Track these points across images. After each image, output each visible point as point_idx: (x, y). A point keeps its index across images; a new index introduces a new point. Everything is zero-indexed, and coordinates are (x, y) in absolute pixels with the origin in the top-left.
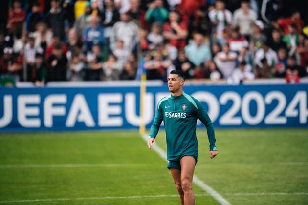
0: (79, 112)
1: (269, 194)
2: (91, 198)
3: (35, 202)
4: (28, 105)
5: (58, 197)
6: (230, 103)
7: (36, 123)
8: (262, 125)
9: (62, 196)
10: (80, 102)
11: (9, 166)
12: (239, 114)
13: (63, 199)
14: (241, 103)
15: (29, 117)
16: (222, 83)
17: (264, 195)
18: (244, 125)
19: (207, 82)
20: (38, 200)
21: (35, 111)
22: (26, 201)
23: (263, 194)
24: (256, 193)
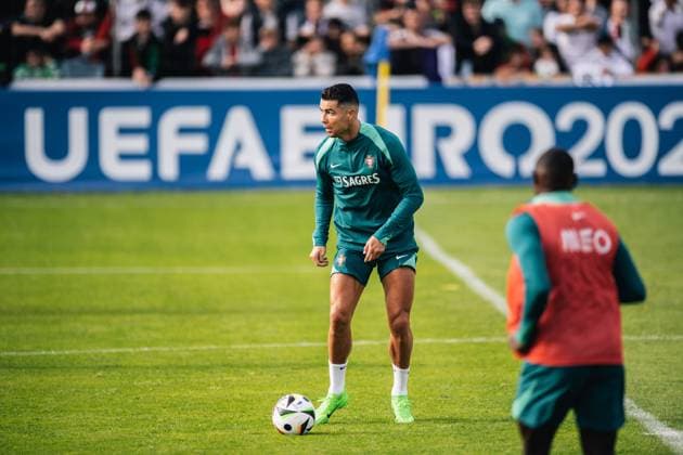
0: (238, 147)
1: (668, 338)
2: (266, 346)
3: (141, 353)
4: (124, 131)
5: (192, 342)
6: (581, 127)
7: (141, 171)
8: (653, 178)
9: (201, 341)
10: (239, 123)
11: (81, 270)
12: (600, 153)
13: (205, 347)
14: (606, 129)
15: (125, 157)
16: (562, 81)
17: (657, 341)
18: (613, 178)
19: (529, 80)
20: (146, 349)
21: (139, 144)
22: (121, 350)
23: (655, 337)
24: (639, 335)
